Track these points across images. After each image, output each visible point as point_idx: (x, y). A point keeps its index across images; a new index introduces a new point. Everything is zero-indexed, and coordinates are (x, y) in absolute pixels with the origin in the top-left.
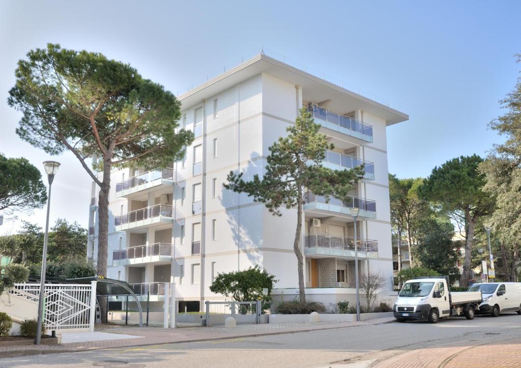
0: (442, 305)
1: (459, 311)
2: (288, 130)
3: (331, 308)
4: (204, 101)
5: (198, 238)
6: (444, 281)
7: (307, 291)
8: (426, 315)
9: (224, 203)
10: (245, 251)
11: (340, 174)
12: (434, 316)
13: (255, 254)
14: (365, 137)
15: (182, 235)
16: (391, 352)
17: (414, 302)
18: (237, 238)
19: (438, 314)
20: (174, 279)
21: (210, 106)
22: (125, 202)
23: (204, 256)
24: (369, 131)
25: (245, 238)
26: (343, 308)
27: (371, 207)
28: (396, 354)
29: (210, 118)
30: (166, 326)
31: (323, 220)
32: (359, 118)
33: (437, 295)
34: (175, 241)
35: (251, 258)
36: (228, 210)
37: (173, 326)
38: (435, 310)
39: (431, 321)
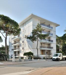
0: (61, 58)
1: (64, 59)
2: (36, 27)
3: (42, 58)
4: (24, 23)
5: (23, 47)
6: (61, 54)
7: (39, 55)
8: (57, 60)
9: (27, 41)
10: (30, 49)
11: (44, 35)
12: (59, 60)
13: (32, 49)
14: (52, 29)
15: (21, 46)
16: (41, 68)
17: (56, 57)
18: (29, 47)
19: (60, 60)
20: (20, 54)
21: (25, 24)
22: (13, 41)
23: (24, 50)
24: (52, 28)
25: (30, 47)
26: (44, 58)
27: (52, 41)
28: (42, 69)
29: (25, 26)
30: (13, 61)
31: (44, 43)
32: (51, 26)
33: (60, 56)
34: (20, 47)
35: (31, 50)
36: (28, 42)
37: (14, 61)
38: (59, 59)
39: (58, 61)
